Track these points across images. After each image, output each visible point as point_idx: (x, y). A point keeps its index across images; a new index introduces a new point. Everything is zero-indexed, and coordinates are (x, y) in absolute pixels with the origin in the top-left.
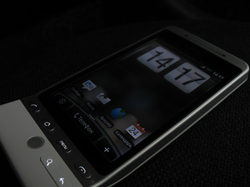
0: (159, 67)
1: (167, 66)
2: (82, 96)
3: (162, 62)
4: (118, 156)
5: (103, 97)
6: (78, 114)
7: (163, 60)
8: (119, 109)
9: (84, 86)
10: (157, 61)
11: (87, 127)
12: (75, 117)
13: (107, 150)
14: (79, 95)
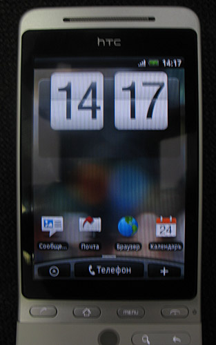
0: (94, 116)
1: (100, 103)
2: (65, 244)
3: (88, 103)
4: (182, 267)
5: (87, 223)
6: (90, 267)
7: (85, 97)
8: (123, 221)
9: (49, 232)
10: (81, 107)
11: (118, 270)
12: (93, 273)
13: (164, 271)
14: (60, 246)
